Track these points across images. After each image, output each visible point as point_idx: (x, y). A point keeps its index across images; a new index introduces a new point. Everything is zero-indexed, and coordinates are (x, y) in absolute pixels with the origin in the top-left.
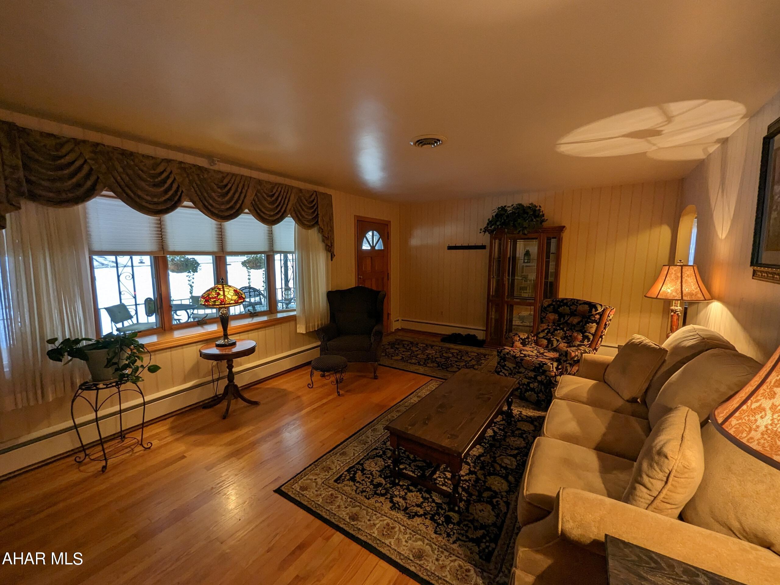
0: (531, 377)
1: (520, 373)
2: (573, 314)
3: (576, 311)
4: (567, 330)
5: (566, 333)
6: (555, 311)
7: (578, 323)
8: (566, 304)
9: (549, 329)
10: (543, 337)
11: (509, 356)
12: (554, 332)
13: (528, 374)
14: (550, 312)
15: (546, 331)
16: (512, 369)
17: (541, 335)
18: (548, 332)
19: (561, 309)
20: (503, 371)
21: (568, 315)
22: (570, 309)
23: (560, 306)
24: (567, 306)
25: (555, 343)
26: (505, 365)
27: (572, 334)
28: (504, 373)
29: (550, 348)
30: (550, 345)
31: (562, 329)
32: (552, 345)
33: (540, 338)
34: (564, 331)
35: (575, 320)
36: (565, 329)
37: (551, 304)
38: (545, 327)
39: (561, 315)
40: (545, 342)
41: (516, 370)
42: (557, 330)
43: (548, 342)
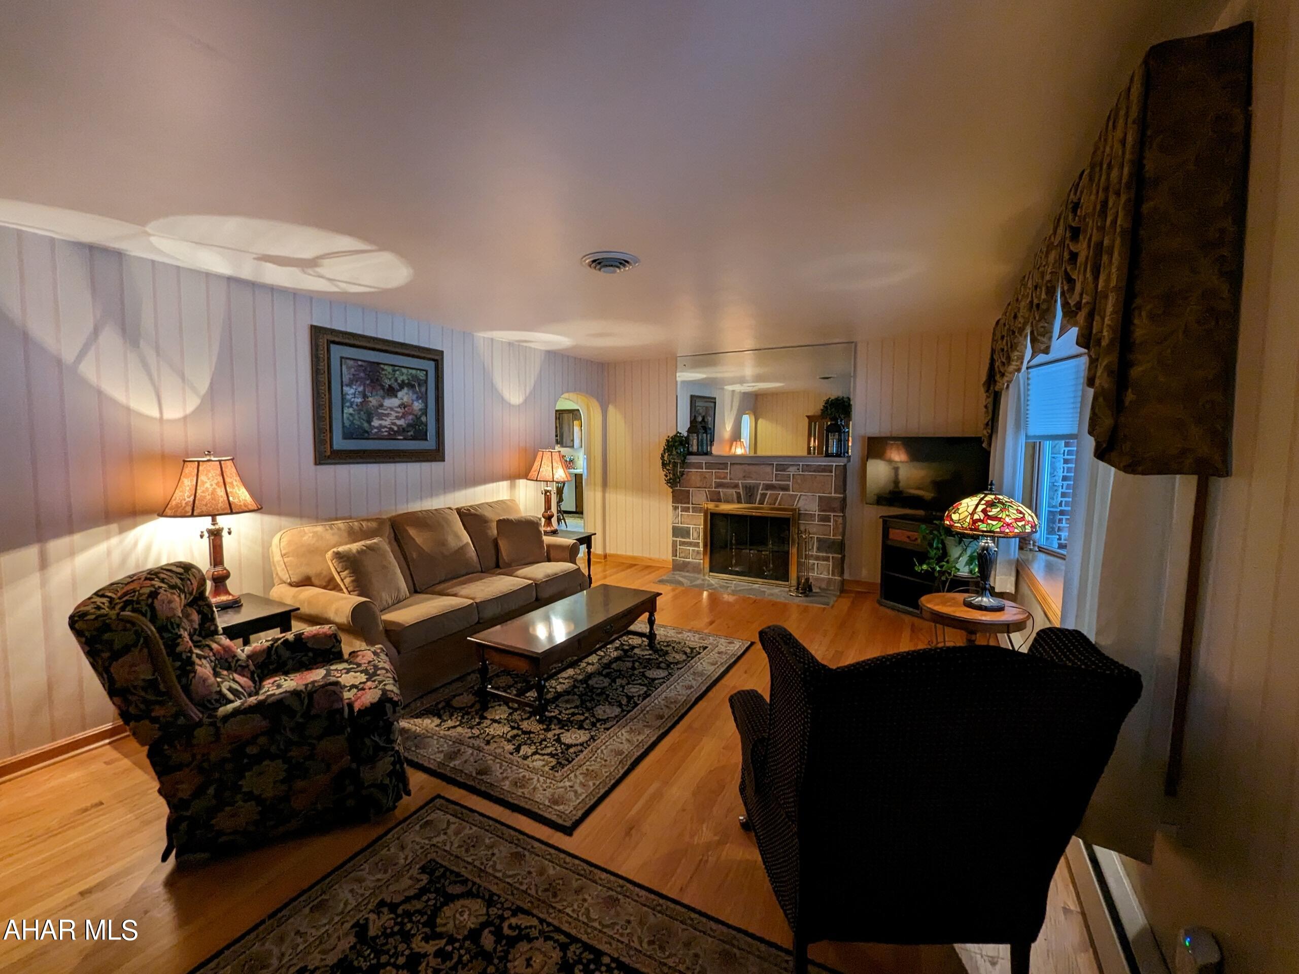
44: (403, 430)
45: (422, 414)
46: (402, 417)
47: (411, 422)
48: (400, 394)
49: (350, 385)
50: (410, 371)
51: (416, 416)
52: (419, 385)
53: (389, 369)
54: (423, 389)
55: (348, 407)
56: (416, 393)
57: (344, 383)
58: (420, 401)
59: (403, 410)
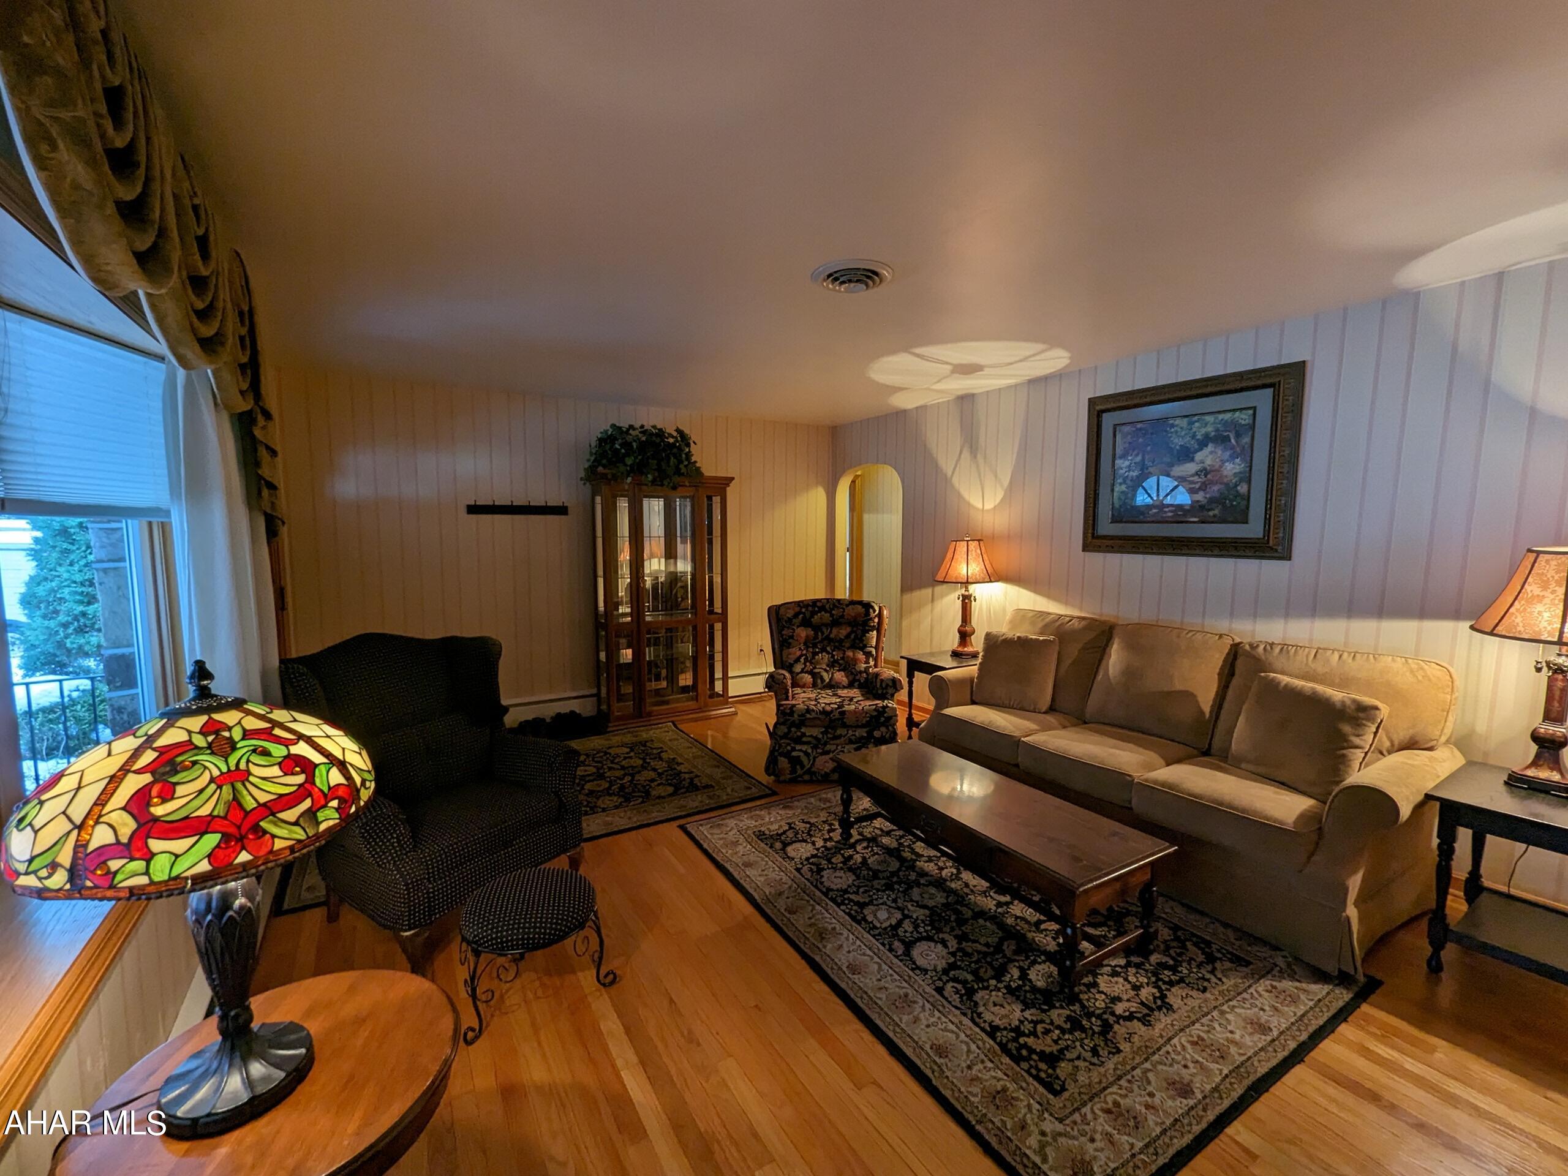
0: (862, 737)
1: (840, 737)
2: (836, 623)
3: (842, 616)
4: (833, 651)
5: (833, 656)
6: (806, 623)
7: (848, 636)
8: (822, 609)
9: (805, 655)
10: (802, 671)
11: (813, 715)
12: (813, 658)
13: (854, 735)
14: (798, 627)
15: (802, 660)
16: (820, 736)
17: (798, 668)
18: (806, 660)
19: (816, 619)
20: (798, 747)
21: (826, 625)
22: (832, 615)
23: (813, 613)
24: (826, 612)
25: (826, 677)
26: (804, 735)
27: (844, 654)
28: (800, 750)
29: (820, 685)
30: (819, 681)
31: (823, 650)
32: (823, 680)
33: (798, 674)
34: (828, 653)
35: (844, 632)
36: (828, 649)
37: (800, 613)
38: (798, 653)
39: (817, 628)
40: (808, 678)
41: (829, 736)
42: (817, 653)
43: (813, 677)
44: (1198, 508)
45: (1241, 481)
46: (1200, 489)
47: (1217, 495)
48: (1199, 456)
49: (1124, 456)
50: (1221, 416)
51: (1227, 484)
52: (1238, 436)
53: (1184, 423)
54: (1246, 440)
55: (1121, 484)
56: (1233, 448)
57: (1117, 456)
58: (1238, 461)
59: (1203, 479)
